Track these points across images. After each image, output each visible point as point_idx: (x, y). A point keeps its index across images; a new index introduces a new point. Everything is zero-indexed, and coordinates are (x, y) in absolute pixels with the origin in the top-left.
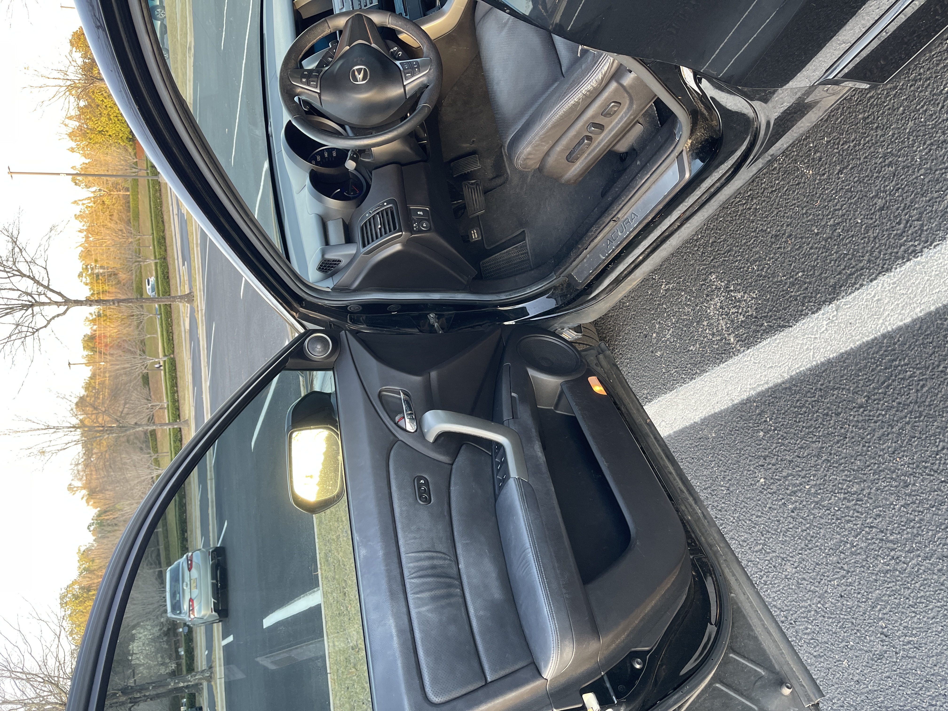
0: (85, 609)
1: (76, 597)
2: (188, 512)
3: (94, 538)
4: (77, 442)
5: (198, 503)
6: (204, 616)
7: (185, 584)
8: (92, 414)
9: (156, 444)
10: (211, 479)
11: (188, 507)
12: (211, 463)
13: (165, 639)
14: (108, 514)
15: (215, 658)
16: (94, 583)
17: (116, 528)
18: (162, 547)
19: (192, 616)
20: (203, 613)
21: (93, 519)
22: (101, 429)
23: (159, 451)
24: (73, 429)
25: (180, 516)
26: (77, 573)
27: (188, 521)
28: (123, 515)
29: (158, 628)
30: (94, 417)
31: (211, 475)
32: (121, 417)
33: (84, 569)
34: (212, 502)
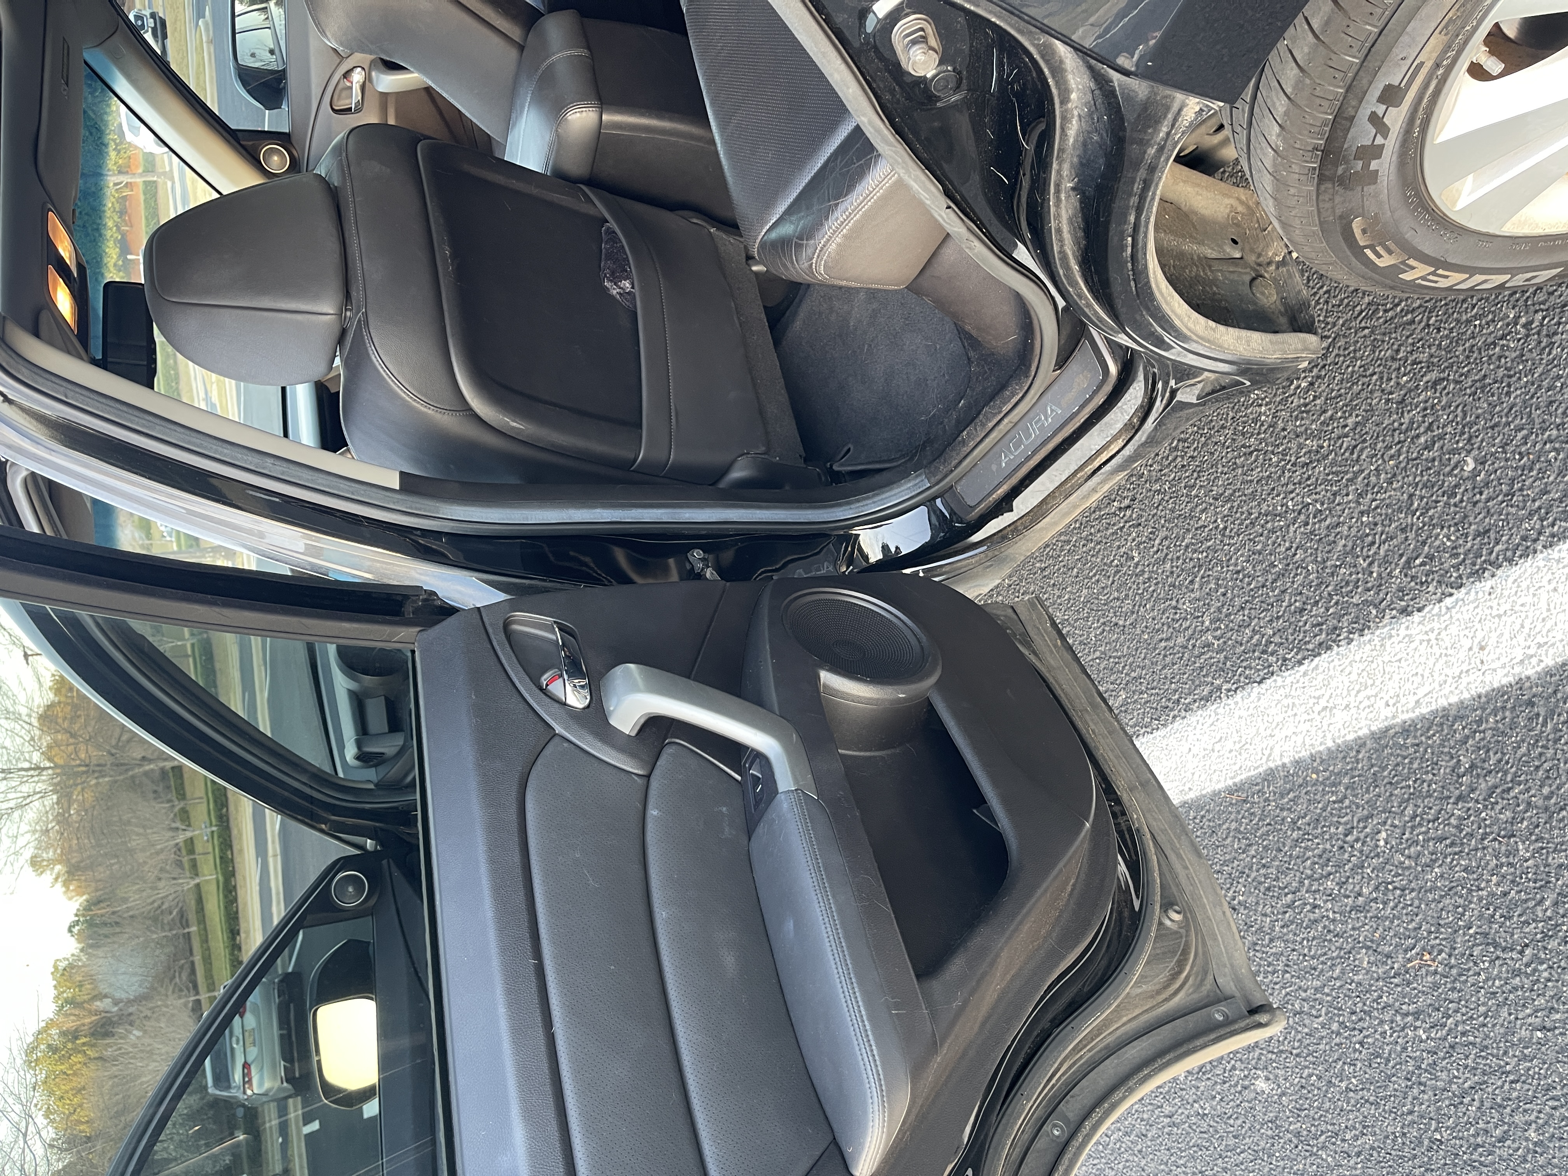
0: (71, 1069)
1: (51, 1048)
2: (240, 900)
3: (80, 946)
4: (44, 795)
5: (256, 888)
6: (270, 1090)
7: (234, 1039)
8: (68, 745)
9: (182, 784)
10: (275, 856)
11: (240, 892)
12: (273, 829)
13: (211, 1113)
14: (102, 905)
15: (293, 1155)
16: (84, 1025)
17: (118, 930)
18: (197, 959)
19: (249, 1092)
20: (267, 1085)
21: (76, 915)
22: (84, 769)
23: (188, 794)
24: (37, 773)
25: (226, 907)
26: (53, 1007)
27: (240, 915)
28: (129, 909)
29: (199, 1096)
30: (71, 748)
31: (274, 849)
32: (116, 747)
33: (67, 1001)
34: (278, 894)
